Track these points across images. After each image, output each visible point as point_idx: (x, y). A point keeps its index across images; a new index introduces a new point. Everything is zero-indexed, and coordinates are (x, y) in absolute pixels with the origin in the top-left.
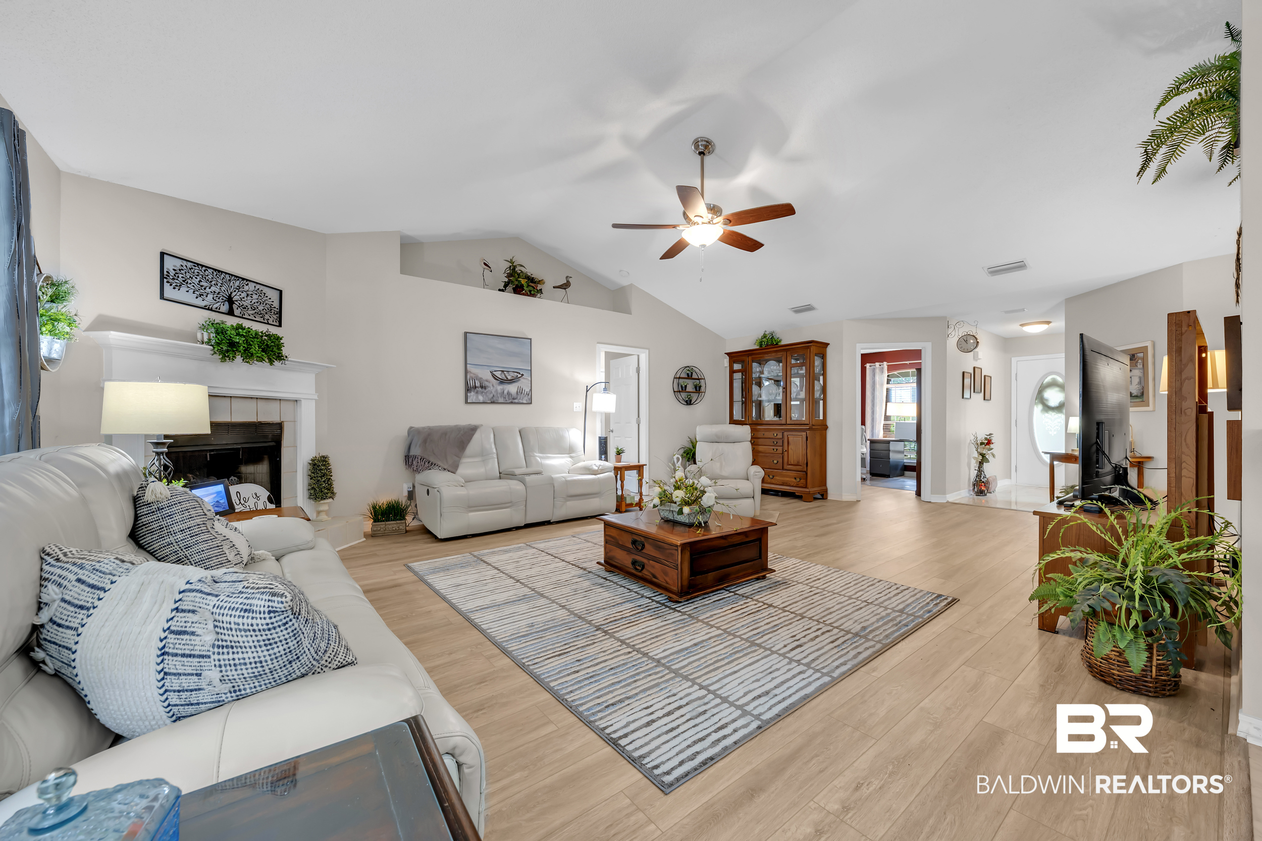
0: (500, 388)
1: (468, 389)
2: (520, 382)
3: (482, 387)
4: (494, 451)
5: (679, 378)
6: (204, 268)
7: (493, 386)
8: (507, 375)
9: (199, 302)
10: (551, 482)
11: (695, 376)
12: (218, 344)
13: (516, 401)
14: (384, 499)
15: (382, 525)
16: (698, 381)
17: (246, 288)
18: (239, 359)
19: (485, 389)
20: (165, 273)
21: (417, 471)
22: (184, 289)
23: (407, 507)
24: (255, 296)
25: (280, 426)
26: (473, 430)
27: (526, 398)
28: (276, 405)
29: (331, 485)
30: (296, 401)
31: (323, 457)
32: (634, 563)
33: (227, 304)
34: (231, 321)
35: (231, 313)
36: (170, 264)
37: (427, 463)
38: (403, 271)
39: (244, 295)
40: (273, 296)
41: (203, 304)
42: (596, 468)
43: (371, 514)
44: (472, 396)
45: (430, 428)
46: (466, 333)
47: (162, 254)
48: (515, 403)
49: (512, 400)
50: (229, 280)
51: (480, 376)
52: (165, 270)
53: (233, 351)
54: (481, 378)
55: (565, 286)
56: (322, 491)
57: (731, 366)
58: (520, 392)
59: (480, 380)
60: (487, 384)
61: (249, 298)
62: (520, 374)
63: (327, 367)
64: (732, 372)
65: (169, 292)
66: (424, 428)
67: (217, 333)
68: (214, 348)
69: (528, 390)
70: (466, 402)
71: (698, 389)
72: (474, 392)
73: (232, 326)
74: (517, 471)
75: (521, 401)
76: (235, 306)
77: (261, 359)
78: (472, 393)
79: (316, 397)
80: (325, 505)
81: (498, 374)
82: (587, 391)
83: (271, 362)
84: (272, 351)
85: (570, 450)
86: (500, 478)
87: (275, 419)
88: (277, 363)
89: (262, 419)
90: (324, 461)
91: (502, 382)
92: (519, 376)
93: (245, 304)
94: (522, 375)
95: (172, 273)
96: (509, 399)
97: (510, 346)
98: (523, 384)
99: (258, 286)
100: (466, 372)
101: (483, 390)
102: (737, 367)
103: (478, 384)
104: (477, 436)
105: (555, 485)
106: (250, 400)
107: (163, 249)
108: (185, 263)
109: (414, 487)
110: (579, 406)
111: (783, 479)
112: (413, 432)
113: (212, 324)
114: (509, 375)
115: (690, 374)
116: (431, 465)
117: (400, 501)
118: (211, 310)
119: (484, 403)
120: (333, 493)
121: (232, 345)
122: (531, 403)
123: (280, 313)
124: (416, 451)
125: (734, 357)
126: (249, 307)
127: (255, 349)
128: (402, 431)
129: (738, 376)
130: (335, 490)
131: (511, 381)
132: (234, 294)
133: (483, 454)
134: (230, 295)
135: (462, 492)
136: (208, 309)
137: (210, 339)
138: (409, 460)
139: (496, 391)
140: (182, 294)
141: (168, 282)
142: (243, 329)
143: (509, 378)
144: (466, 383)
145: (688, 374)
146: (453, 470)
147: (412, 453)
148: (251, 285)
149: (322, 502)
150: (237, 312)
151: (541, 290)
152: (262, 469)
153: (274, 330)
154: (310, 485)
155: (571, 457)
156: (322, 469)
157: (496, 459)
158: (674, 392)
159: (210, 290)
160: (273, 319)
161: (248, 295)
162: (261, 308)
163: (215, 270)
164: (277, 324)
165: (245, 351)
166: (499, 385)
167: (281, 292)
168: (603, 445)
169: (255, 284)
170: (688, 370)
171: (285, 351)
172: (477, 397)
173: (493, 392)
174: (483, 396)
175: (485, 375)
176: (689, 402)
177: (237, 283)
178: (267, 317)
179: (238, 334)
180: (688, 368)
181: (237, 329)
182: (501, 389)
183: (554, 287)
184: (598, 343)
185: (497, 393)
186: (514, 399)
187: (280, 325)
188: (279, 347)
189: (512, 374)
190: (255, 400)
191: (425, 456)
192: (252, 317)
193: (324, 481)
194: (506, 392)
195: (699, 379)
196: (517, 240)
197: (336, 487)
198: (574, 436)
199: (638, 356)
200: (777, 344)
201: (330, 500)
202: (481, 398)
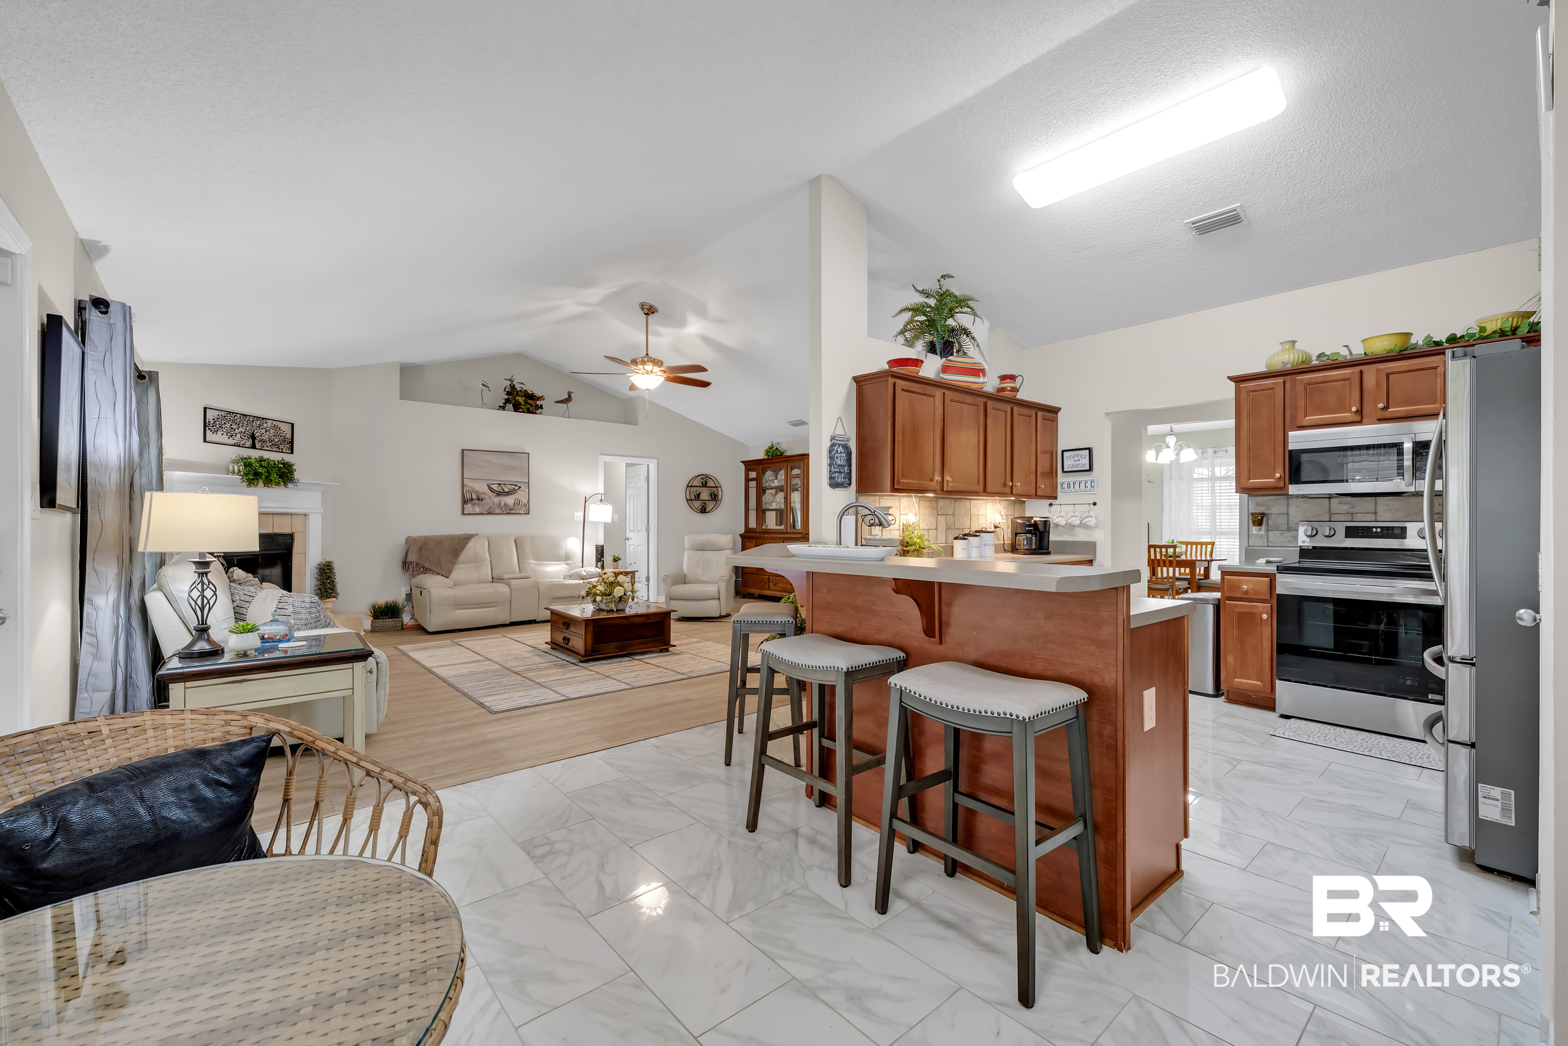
0: (496, 500)
1: (465, 502)
2: (517, 494)
3: (478, 499)
4: (488, 558)
5: (691, 486)
6: (234, 415)
7: (490, 498)
8: (504, 487)
9: (231, 441)
10: (536, 586)
11: (710, 483)
12: (246, 474)
13: (513, 512)
14: (382, 600)
15: (380, 622)
16: (715, 489)
17: (265, 425)
18: (261, 483)
19: (482, 501)
20: (207, 422)
21: (413, 576)
22: (220, 433)
23: (404, 607)
24: (272, 431)
25: (291, 536)
26: (466, 539)
27: (524, 509)
28: (288, 519)
29: (334, 586)
30: (305, 515)
31: (329, 562)
32: (564, 639)
33: (250, 440)
34: (255, 454)
35: (253, 446)
36: (211, 415)
37: (422, 568)
38: (403, 396)
39: (263, 431)
40: (286, 429)
41: (233, 442)
42: (585, 574)
43: (371, 612)
44: (469, 508)
45: (426, 538)
46: (463, 450)
47: (205, 409)
48: (512, 514)
49: (509, 511)
50: (253, 421)
51: (477, 489)
52: (207, 420)
53: (257, 479)
54: (478, 491)
55: (568, 400)
56: (327, 591)
57: (747, 475)
58: (517, 503)
59: (477, 492)
60: (484, 496)
61: (267, 433)
62: (517, 486)
63: (332, 485)
64: (748, 480)
65: (210, 436)
66: (420, 537)
67: (245, 466)
68: (243, 478)
69: (525, 501)
70: (463, 514)
71: (714, 497)
72: (470, 503)
73: (256, 459)
74: (505, 576)
75: (518, 512)
76: (256, 441)
77: (278, 484)
78: (469, 505)
79: (322, 511)
80: (329, 603)
81: (495, 487)
82: (586, 502)
83: (285, 485)
84: (287, 477)
85: (567, 558)
86: (493, 582)
87: (288, 531)
88: (290, 485)
89: (277, 530)
90: (329, 566)
91: (499, 494)
92: (517, 488)
93: (264, 438)
94: (520, 487)
95: (212, 422)
96: (506, 510)
97: (507, 461)
98: (521, 496)
99: (274, 423)
100: (463, 485)
101: (480, 502)
102: (753, 475)
103: (474, 497)
104: (471, 544)
105: (541, 588)
106: (268, 515)
107: (206, 405)
108: (220, 413)
109: (411, 590)
110: (579, 515)
111: (782, 585)
112: (410, 541)
113: (241, 459)
114: (506, 488)
115: (704, 482)
116: (426, 571)
117: (397, 601)
118: (239, 446)
119: (480, 514)
120: (336, 593)
121: (257, 475)
122: (529, 513)
123: (292, 442)
124: (412, 558)
125: (749, 465)
126: (268, 440)
127: (274, 476)
128: (402, 541)
129: (753, 484)
130: (338, 591)
131: (508, 493)
132: (256, 431)
133: (476, 561)
134: (253, 433)
135: (450, 592)
136: (237, 446)
137: (239, 471)
138: (406, 565)
139: (493, 502)
140: (219, 437)
141: (209, 429)
142: (264, 461)
143: (506, 490)
144: (463, 496)
145: (702, 482)
146: (446, 575)
147: (408, 560)
148: (270, 422)
149: (327, 600)
150: (258, 445)
151: (541, 405)
152: (277, 571)
153: (288, 458)
154: (316, 586)
155: (567, 564)
156: (327, 573)
157: (490, 566)
158: (687, 500)
159: (238, 431)
160: (285, 448)
161: (266, 431)
162: (276, 440)
163: (242, 414)
164: (290, 452)
165: (266, 478)
166: (496, 497)
167: (293, 425)
168: (600, 552)
169: (272, 421)
170: (702, 479)
171: (296, 475)
172: (474, 508)
173: (490, 503)
174: (480, 508)
175: (482, 488)
176: (703, 510)
177: (258, 422)
178: (281, 447)
179: (261, 466)
180: (703, 476)
181: (261, 461)
182: (498, 501)
183: (556, 402)
184: (601, 454)
185: (494, 505)
186: (511, 510)
187: (292, 453)
188: (291, 472)
189: (509, 487)
190: (272, 515)
191: (421, 562)
192: (269, 448)
193: (329, 583)
194: (502, 504)
195: (716, 487)
196: (520, 357)
197: (339, 588)
198: (572, 545)
199: (648, 465)
200: (781, 455)
201: (334, 599)
202: (477, 510)
